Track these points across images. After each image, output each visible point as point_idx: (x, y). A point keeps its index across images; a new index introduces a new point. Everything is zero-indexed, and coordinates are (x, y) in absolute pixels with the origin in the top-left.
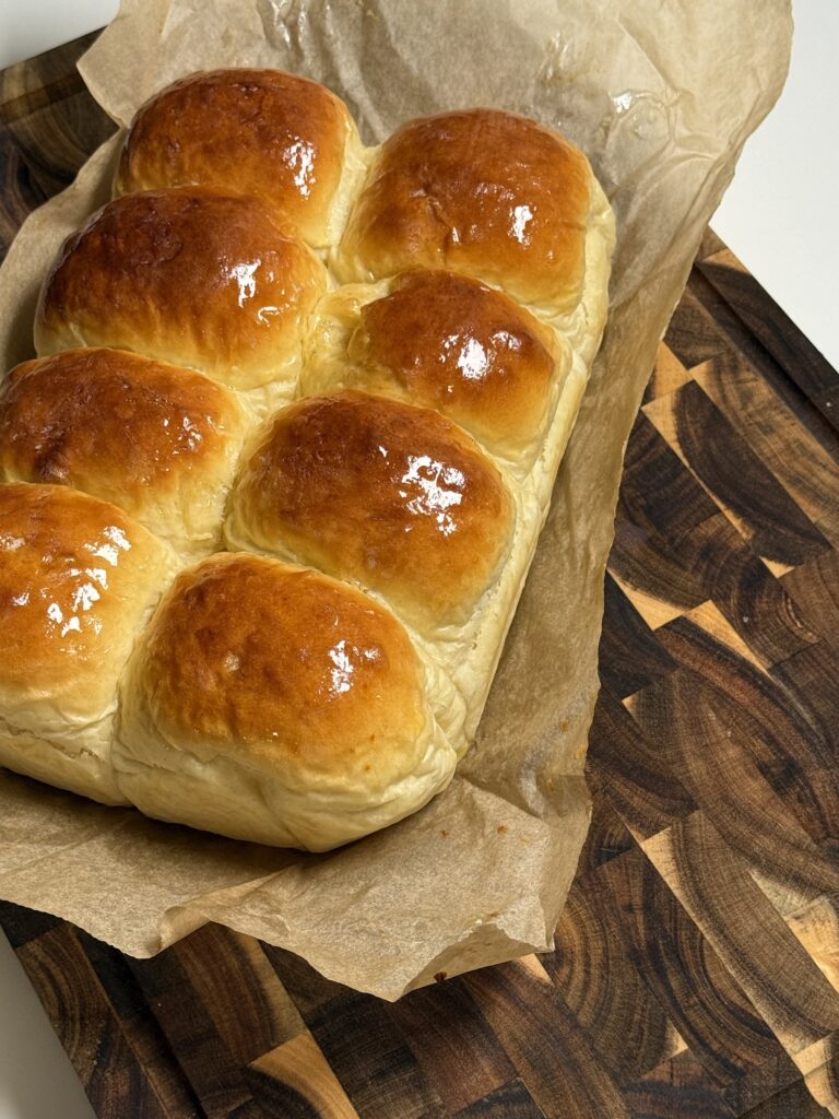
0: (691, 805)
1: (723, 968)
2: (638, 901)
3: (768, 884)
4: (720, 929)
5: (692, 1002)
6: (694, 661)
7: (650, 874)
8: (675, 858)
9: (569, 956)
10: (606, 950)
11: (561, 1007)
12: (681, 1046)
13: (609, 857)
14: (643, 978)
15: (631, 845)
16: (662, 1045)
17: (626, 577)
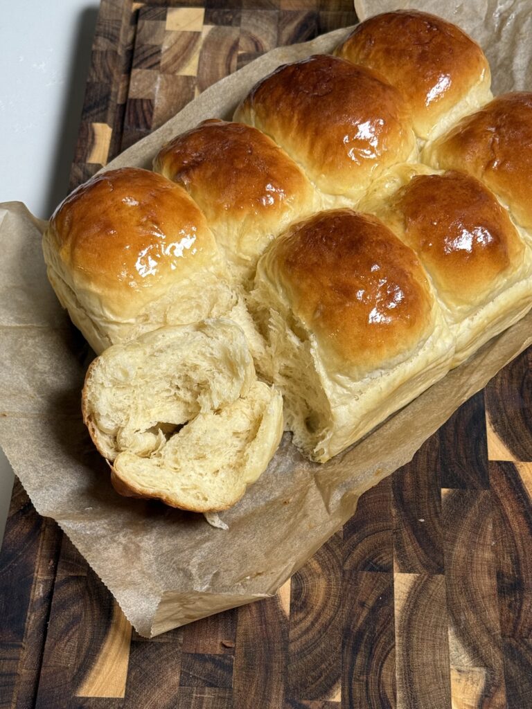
0: (441, 570)
1: (394, 671)
2: (370, 603)
3: (455, 641)
4: (408, 648)
5: (361, 678)
6: (502, 491)
7: (389, 593)
8: (409, 593)
9: (309, 609)
10: (332, 618)
11: (285, 633)
12: (337, 698)
13: (372, 569)
14: (343, 647)
15: (388, 570)
16: (327, 690)
17: (494, 422)
